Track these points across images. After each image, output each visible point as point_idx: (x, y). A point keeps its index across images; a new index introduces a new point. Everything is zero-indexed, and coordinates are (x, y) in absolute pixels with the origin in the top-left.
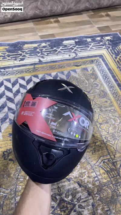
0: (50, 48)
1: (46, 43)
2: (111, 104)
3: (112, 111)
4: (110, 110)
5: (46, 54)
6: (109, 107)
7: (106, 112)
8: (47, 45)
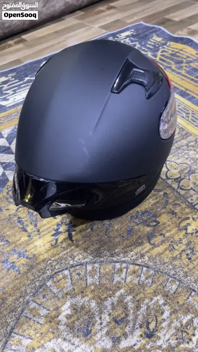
0: (17, 80)
1: (6, 76)
2: (184, 133)
3: (192, 144)
4: (187, 145)
5: (12, 93)
6: (183, 139)
7: (180, 151)
8: (10, 77)
